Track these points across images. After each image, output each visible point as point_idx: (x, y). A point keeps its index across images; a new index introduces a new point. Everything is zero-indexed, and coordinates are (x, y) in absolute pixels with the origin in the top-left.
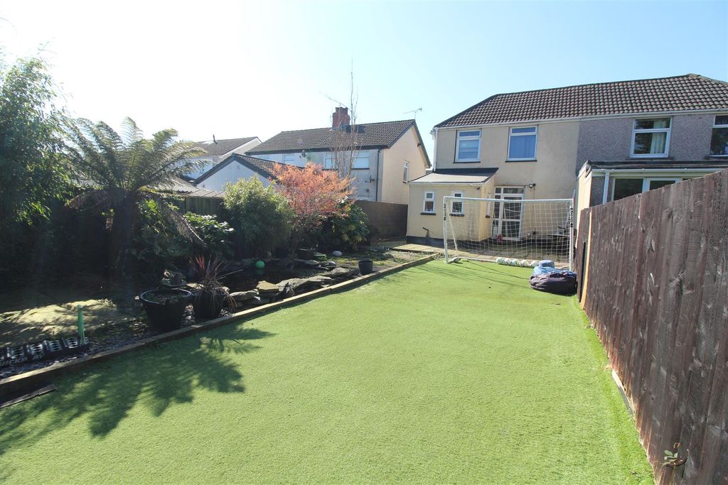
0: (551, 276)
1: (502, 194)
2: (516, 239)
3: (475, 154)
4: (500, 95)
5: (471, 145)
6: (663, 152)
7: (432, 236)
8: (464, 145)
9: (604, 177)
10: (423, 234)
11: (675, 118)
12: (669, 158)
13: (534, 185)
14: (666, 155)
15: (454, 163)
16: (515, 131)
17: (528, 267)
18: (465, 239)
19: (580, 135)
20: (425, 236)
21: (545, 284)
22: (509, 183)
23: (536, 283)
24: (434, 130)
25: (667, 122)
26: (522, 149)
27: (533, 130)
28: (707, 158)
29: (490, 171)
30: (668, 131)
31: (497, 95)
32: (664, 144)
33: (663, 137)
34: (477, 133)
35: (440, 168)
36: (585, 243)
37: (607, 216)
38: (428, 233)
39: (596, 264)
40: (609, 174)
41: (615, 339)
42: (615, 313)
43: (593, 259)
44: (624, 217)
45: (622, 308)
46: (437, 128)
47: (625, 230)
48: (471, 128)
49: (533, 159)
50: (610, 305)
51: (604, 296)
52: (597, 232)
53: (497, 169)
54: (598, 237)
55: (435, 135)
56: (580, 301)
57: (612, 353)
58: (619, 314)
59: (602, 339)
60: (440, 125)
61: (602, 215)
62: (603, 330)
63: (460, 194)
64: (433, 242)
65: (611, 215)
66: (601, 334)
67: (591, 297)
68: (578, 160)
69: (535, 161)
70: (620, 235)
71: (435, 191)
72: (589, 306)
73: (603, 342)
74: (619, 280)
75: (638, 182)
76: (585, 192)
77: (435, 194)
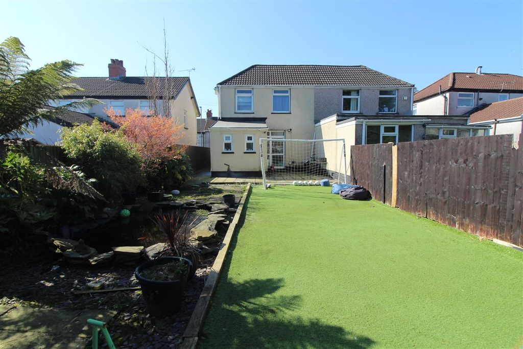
0: (356, 189)
1: (270, 136)
2: (282, 167)
3: (249, 107)
4: (258, 65)
5: (247, 100)
6: (357, 110)
7: (232, 170)
8: (241, 100)
9: (362, 125)
10: (225, 169)
11: (362, 90)
12: (360, 113)
13: (291, 130)
14: (358, 112)
15: (235, 113)
16: (275, 92)
17: (314, 185)
19: (315, 97)
21: (354, 195)
22: (275, 129)
24: (218, 87)
25: (358, 92)
26: (281, 104)
27: (287, 92)
28: (377, 114)
29: (262, 120)
30: (359, 97)
31: (256, 65)
32: (357, 105)
33: (356, 101)
34: (250, 92)
35: (225, 116)
36: (385, 166)
37: (433, 148)
38: (229, 167)
39: (414, 178)
40: (365, 122)
41: (482, 221)
42: (477, 205)
43: (405, 176)
44: (475, 148)
45: (492, 201)
46: (220, 86)
47: (481, 156)
48: (246, 87)
49: (289, 112)
50: (458, 201)
51: (439, 197)
52: (411, 158)
53: (266, 118)
54: (415, 162)
55: (219, 90)
56: (384, 203)
57: (481, 229)
58: (487, 205)
59: (447, 223)
60: (221, 84)
61: (422, 148)
62: (447, 217)
63: (251, 137)
64: (233, 174)
65: (443, 147)
66: (444, 219)
67: (410, 199)
68: (315, 114)
69: (290, 113)
70: (470, 159)
71: (232, 134)
72: (406, 204)
73: (449, 224)
74: (480, 186)
75: (378, 127)
76: (337, 135)
77: (232, 137)
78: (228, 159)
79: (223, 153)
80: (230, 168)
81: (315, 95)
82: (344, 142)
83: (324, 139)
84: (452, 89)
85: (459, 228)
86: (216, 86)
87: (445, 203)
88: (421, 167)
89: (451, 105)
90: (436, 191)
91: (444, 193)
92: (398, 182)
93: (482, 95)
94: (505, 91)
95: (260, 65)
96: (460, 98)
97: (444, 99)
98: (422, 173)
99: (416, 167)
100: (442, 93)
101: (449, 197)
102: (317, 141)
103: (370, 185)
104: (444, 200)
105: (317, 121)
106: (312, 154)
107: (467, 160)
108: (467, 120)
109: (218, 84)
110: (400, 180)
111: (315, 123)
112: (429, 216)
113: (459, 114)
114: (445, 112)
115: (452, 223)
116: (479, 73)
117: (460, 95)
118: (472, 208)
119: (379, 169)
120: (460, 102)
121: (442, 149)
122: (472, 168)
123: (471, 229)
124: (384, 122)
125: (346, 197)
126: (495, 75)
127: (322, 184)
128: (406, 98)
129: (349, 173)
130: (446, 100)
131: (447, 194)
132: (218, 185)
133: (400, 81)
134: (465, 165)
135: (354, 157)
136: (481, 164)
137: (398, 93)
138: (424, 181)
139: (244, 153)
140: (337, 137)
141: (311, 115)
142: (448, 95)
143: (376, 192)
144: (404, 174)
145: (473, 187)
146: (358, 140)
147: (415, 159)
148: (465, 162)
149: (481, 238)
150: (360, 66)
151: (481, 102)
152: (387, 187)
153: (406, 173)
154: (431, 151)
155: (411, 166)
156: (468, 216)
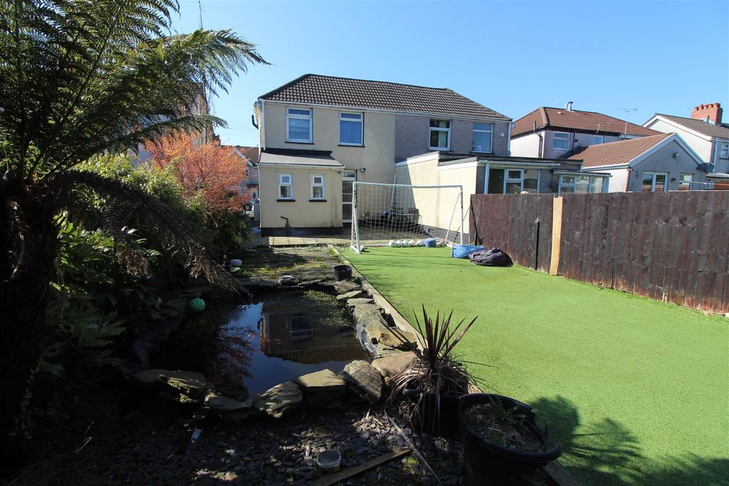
0: (492, 252)
3: (306, 135)
4: (313, 75)
5: (303, 125)
6: (446, 146)
7: (293, 225)
8: (293, 123)
9: (485, 167)
10: (282, 224)
11: (454, 121)
12: (450, 151)
13: (364, 169)
14: (447, 149)
15: (287, 142)
16: (343, 115)
17: (416, 246)
18: (329, 225)
19: (396, 126)
20: (284, 226)
23: (482, 260)
24: (260, 102)
26: (352, 133)
27: (358, 116)
28: (471, 153)
29: (326, 154)
30: (449, 130)
31: (310, 75)
32: (447, 139)
33: (445, 135)
34: (307, 113)
35: (271, 146)
36: (539, 223)
37: (627, 203)
38: (287, 222)
39: (592, 239)
40: (489, 164)
41: (708, 292)
42: (700, 274)
43: (576, 236)
44: (699, 205)
45: (724, 269)
46: (263, 101)
47: (709, 214)
48: (301, 106)
49: (361, 145)
50: (667, 269)
51: (634, 263)
52: (587, 214)
53: (331, 152)
54: (594, 219)
55: (261, 107)
56: (536, 269)
57: (705, 302)
58: (715, 274)
59: (648, 295)
60: (265, 97)
61: (608, 201)
62: (648, 288)
63: (320, 179)
64: (294, 231)
65: (644, 202)
66: (642, 290)
67: (584, 265)
68: (396, 149)
69: (364, 147)
70: (690, 218)
71: (292, 174)
72: (575, 272)
73: (652, 296)
74: (706, 250)
75: (502, 171)
76: (439, 179)
77: (292, 177)
78: (286, 209)
79: (279, 201)
80: (290, 222)
81: (396, 123)
82: (462, 189)
83: (413, 185)
84: (548, 127)
85: (668, 301)
86: (257, 100)
87: (645, 270)
88: (605, 226)
89: (546, 145)
90: (629, 255)
91: (643, 258)
92: (562, 244)
93: (578, 136)
94: (601, 133)
95: (316, 76)
96: (556, 138)
97: (538, 138)
98: (606, 232)
99: (597, 226)
100: (537, 130)
101: (652, 263)
102: (400, 187)
103: (508, 246)
104: (642, 268)
105: (400, 158)
106: (392, 203)
107: (686, 219)
108: (580, 165)
109: (261, 97)
110: (565, 241)
111: (397, 162)
112: (617, 287)
113: (554, 158)
114: (540, 155)
115: (656, 295)
116: (569, 110)
117: (556, 135)
118: (690, 276)
119: (528, 226)
120: (556, 143)
121: (644, 205)
122: (693, 229)
123: (688, 302)
124: (511, 165)
125: (481, 263)
126: (585, 113)
127: (426, 245)
128: (503, 135)
129: (467, 231)
130: (541, 140)
131: (648, 261)
132: (284, 249)
133: (495, 113)
134: (682, 225)
135: (477, 211)
136: (708, 225)
137: (494, 127)
138: (610, 244)
139: (310, 201)
140: (439, 182)
141: (391, 152)
142: (543, 133)
143: (522, 256)
144: (574, 233)
145: (693, 252)
146: (480, 187)
147: (594, 215)
148: (681, 222)
149: (706, 313)
150: (445, 89)
151: (576, 144)
152: (541, 249)
153: (578, 233)
154: (623, 206)
155: (587, 224)
156: (685, 286)
